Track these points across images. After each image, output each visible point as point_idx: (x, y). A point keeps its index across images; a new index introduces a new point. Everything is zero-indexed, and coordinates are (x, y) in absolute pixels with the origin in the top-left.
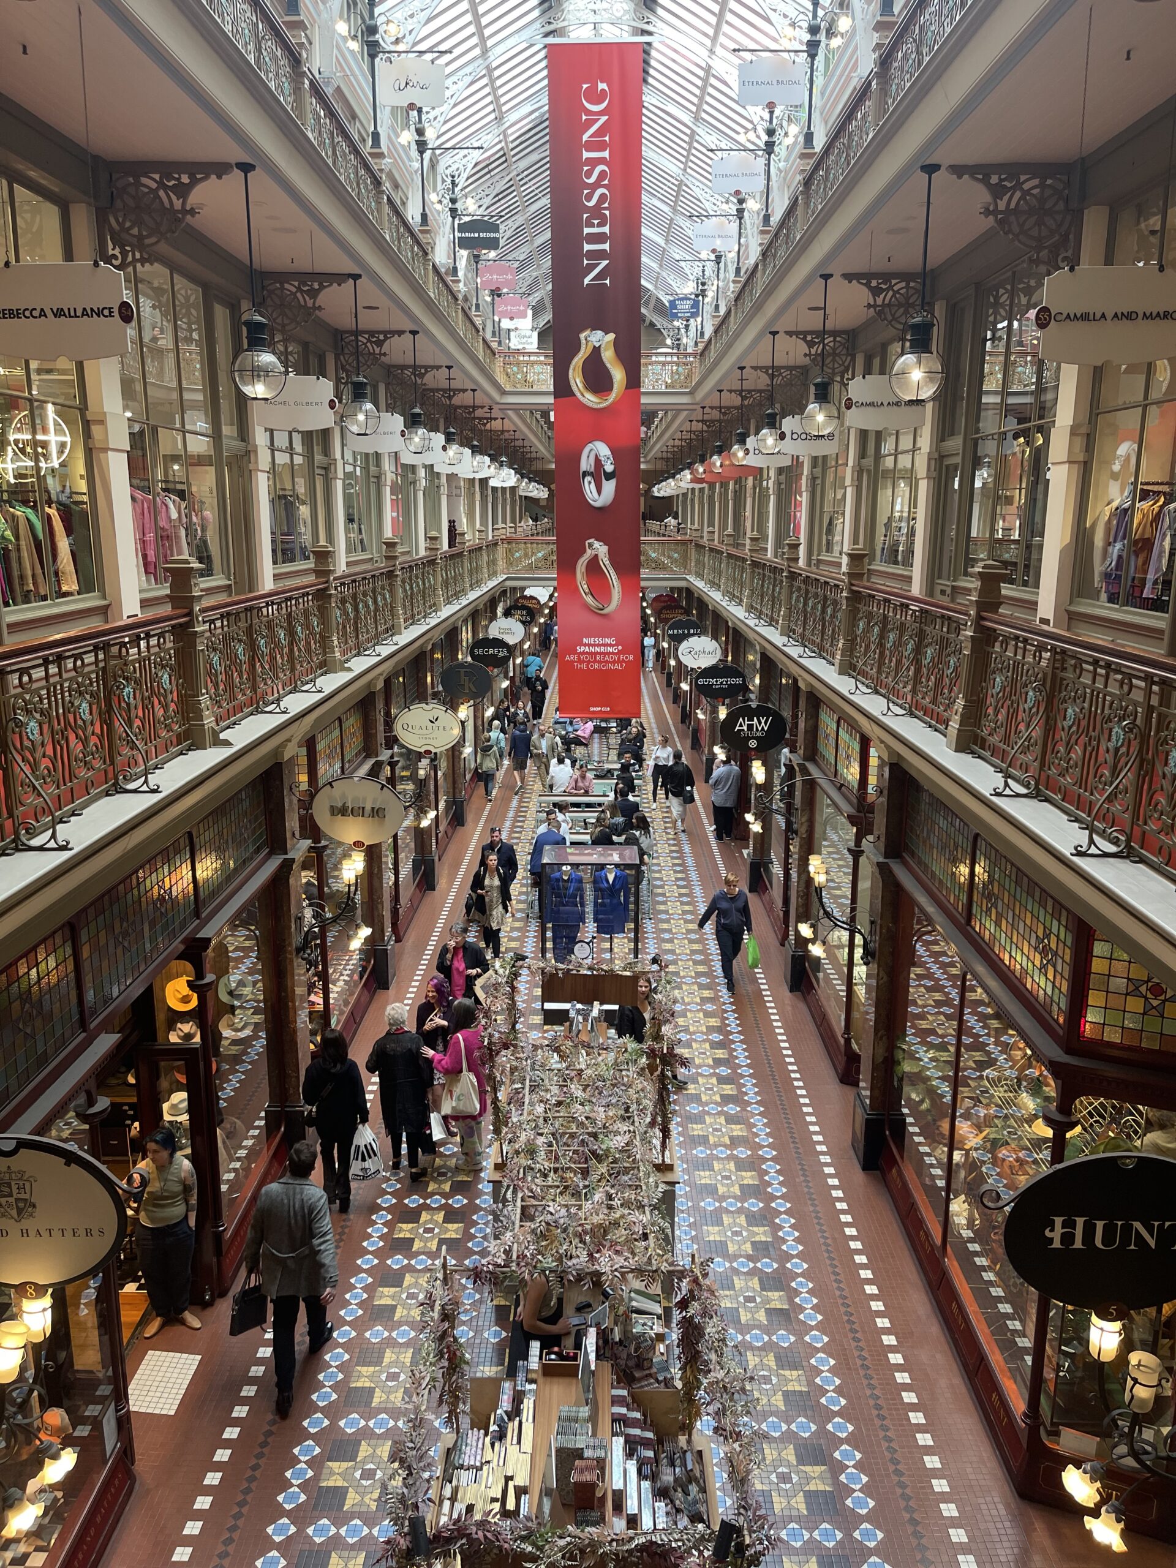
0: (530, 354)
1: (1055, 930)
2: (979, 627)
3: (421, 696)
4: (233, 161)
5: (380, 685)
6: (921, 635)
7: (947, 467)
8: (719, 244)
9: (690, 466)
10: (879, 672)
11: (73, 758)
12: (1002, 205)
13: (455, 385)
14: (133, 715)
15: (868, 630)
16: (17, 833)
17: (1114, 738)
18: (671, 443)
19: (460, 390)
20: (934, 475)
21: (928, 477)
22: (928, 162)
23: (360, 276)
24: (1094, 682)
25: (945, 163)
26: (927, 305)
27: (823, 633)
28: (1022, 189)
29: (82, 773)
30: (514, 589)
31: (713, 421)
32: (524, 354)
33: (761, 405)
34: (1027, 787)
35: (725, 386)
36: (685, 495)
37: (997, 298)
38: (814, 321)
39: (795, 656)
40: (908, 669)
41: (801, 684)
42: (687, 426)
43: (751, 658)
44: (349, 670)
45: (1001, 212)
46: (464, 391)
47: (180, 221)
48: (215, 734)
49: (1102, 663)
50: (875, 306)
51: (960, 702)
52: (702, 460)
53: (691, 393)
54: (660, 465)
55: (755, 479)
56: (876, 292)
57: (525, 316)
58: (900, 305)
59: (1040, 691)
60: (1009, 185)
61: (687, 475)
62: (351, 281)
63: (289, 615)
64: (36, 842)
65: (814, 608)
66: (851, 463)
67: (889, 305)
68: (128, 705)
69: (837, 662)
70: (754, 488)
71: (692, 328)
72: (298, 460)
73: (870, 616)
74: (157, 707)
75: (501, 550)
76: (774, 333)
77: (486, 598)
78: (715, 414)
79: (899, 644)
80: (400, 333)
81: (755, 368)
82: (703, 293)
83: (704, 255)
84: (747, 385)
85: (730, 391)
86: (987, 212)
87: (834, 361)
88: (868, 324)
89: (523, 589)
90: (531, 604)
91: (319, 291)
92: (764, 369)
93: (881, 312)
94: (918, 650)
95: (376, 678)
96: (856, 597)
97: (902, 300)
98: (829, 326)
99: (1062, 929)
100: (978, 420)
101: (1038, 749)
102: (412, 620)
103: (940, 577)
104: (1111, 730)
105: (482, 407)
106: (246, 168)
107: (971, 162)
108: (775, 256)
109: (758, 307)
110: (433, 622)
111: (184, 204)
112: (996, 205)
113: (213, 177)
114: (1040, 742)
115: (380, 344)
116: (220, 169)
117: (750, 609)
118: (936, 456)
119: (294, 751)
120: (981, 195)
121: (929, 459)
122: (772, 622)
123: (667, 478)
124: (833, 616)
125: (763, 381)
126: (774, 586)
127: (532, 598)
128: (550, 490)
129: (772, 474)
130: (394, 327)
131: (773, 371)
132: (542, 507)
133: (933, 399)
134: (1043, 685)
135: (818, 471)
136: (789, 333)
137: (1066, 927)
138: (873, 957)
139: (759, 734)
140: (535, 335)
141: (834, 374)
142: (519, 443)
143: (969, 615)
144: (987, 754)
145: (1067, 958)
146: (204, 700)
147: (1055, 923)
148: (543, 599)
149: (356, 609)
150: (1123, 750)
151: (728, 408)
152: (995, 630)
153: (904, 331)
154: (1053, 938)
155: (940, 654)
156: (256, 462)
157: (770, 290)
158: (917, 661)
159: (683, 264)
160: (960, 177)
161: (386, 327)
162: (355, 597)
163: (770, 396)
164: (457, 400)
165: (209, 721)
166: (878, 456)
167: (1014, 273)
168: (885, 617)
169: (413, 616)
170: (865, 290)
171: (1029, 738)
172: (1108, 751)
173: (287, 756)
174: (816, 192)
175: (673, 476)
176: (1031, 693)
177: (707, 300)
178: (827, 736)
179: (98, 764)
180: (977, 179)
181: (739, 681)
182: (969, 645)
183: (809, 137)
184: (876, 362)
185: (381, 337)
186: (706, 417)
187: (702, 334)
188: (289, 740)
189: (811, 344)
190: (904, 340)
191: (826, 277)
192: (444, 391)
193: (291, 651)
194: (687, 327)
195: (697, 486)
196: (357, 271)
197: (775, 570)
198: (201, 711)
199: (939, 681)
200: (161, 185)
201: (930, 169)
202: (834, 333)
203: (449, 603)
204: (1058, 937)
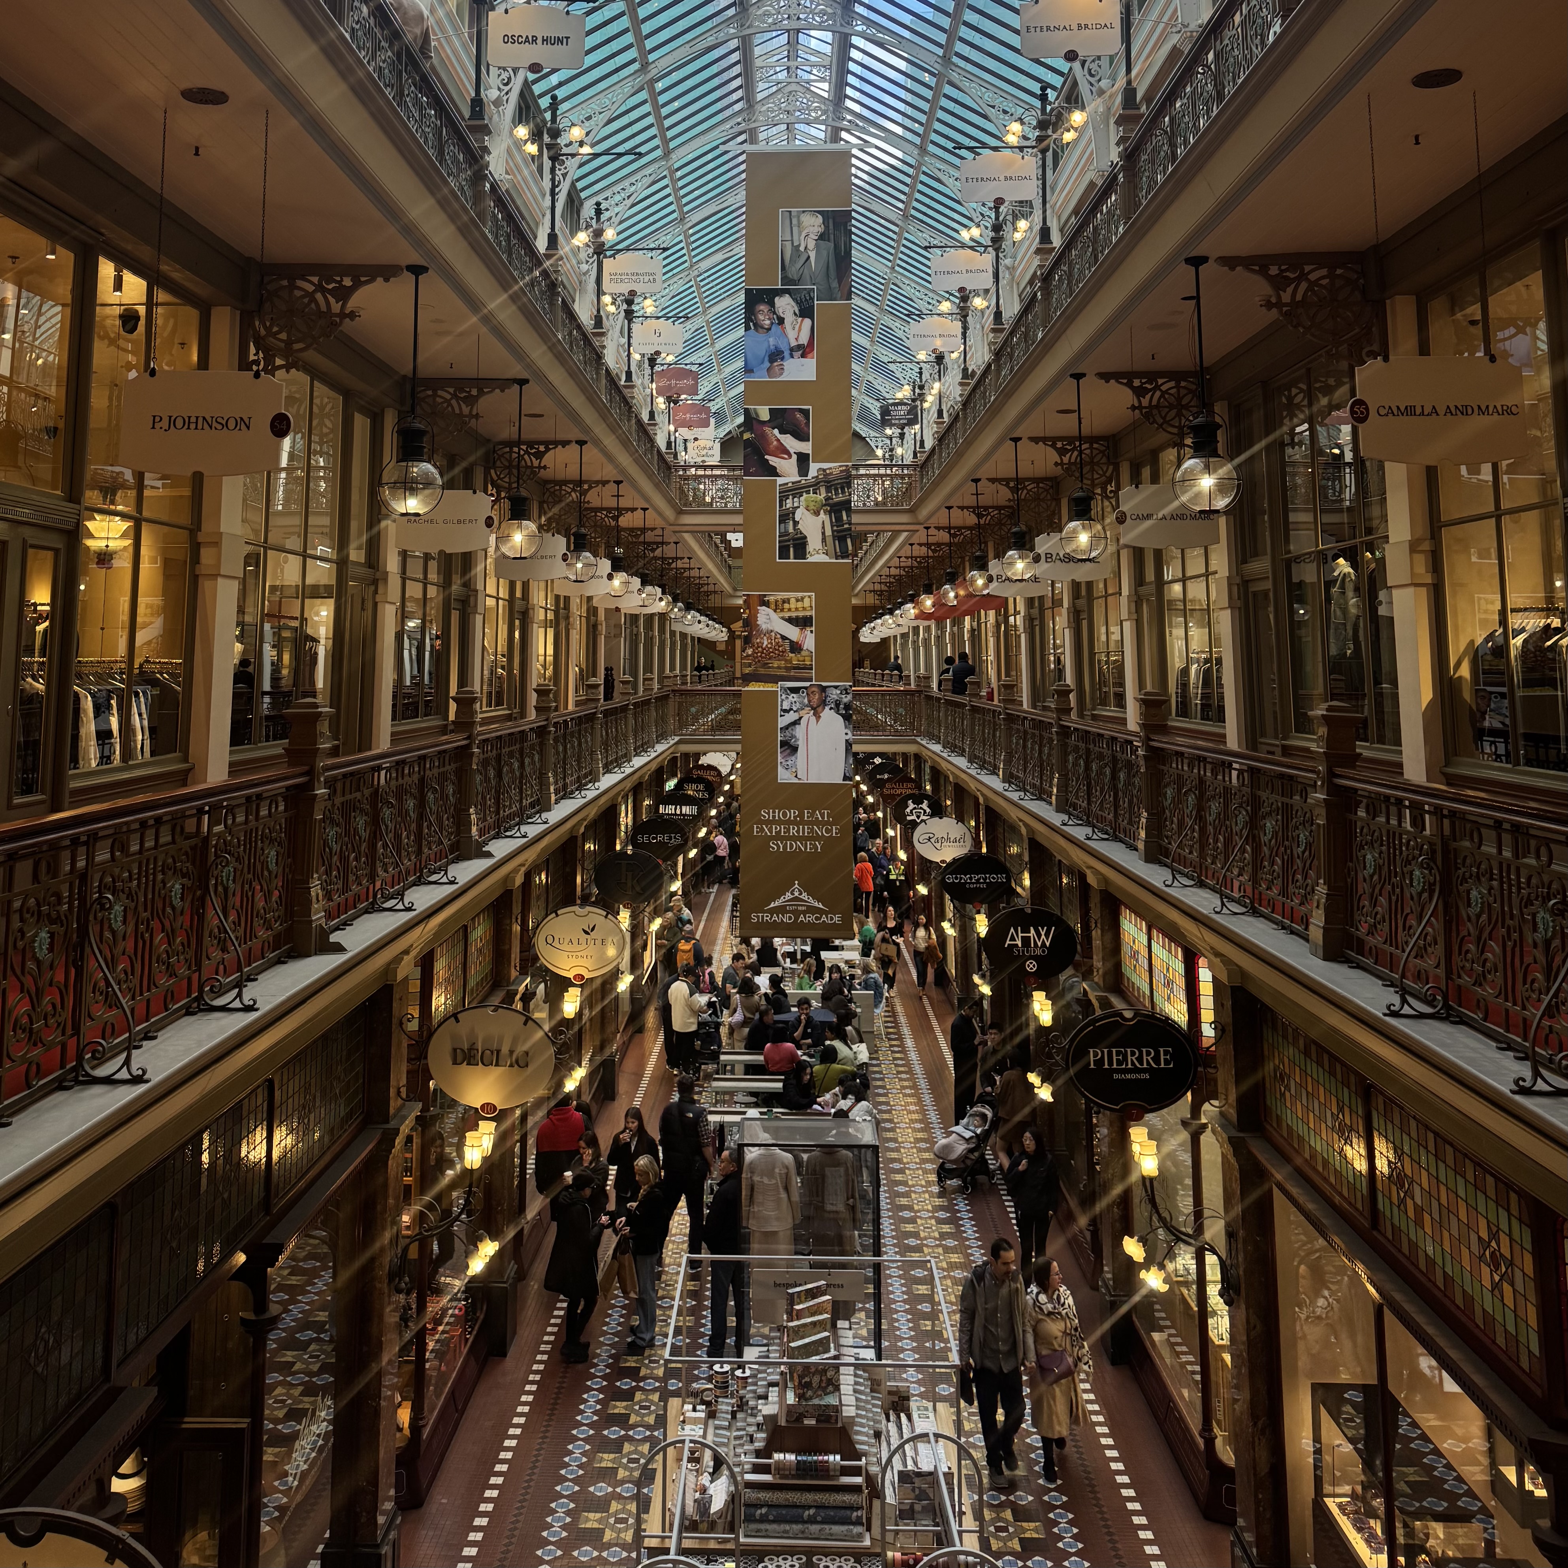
0: (712, 467)
1: (1504, 1226)
2: (1334, 790)
3: (568, 899)
4: (404, 263)
5: (519, 880)
6: (1255, 802)
7: (1255, 594)
8: (938, 344)
9: (913, 599)
10: (1202, 856)
11: (154, 959)
12: (1286, 297)
13: (624, 503)
14: (230, 904)
15: (1179, 800)
16: (80, 1058)
17: (1541, 926)
18: (886, 571)
19: (628, 510)
20: (1239, 604)
21: (1231, 606)
22: (1193, 254)
23: (526, 381)
24: (1500, 852)
25: (1213, 255)
26: (1206, 406)
27: (1116, 806)
28: (1308, 280)
29: (163, 981)
30: (686, 756)
31: (939, 544)
32: (705, 467)
33: (1000, 523)
34: (1430, 1003)
35: (955, 502)
36: (904, 636)
37: (1290, 399)
38: (1067, 426)
39: (1082, 838)
40: (1243, 851)
41: (1091, 880)
42: (907, 551)
43: (1014, 850)
44: (489, 855)
45: (1286, 305)
46: (633, 510)
47: (337, 325)
48: (325, 934)
49: (1506, 826)
50: (1140, 407)
51: (1322, 889)
52: (928, 591)
53: (912, 511)
54: (871, 600)
55: (998, 614)
56: (1139, 392)
57: (707, 425)
58: (1171, 407)
59: (1430, 869)
60: (1292, 276)
61: (910, 610)
62: (516, 387)
63: (422, 780)
64: (102, 1072)
65: (1100, 773)
66: (1125, 591)
67: (1157, 406)
68: (226, 889)
69: (1141, 845)
70: (998, 626)
71: (909, 437)
72: (432, 591)
73: (1180, 781)
74: (259, 896)
75: (672, 706)
76: (1016, 440)
77: (654, 766)
78: (944, 537)
79: (1225, 815)
80: (565, 443)
81: (992, 480)
82: (922, 397)
83: (922, 356)
84: (984, 501)
85: (962, 508)
86: (1269, 305)
87: (1092, 470)
88: (1133, 427)
89: (697, 756)
90: (710, 776)
91: (477, 398)
92: (1005, 481)
93: (1148, 414)
94: (1254, 823)
95: (516, 871)
96: (1156, 756)
97: (1172, 400)
98: (1086, 431)
99: (1515, 1223)
100: (1287, 541)
101: (1440, 948)
102: (565, 794)
103: (1263, 735)
104: (1534, 916)
105: (653, 529)
106: (417, 270)
107: (1244, 254)
108: (1011, 356)
109: (995, 410)
110: (591, 794)
111: (343, 306)
112: (1279, 297)
113: (380, 280)
114: (1441, 940)
115: (539, 455)
116: (388, 272)
117: (1009, 778)
118: (1238, 580)
119: (408, 969)
120: (1261, 288)
121: (1230, 585)
122: (1041, 795)
123: (883, 615)
124: (1128, 783)
125: (1004, 495)
126: (1041, 746)
127: (711, 768)
128: (730, 630)
129: (1021, 607)
130: (561, 436)
131: (1016, 483)
132: (721, 653)
133: (1228, 511)
134: (1433, 859)
135: (1082, 603)
136: (1035, 440)
137: (1520, 1220)
138: (1238, 1292)
139: (1039, 952)
140: (717, 446)
141: (1093, 485)
142: (695, 573)
143: (1318, 773)
144: (1369, 962)
145: (1529, 1269)
146: (316, 889)
147: (1503, 1214)
148: (725, 770)
149: (499, 775)
150: (1556, 943)
151: (959, 528)
152: (1356, 790)
153: (1182, 436)
154: (1504, 1240)
155: (1285, 827)
156: (386, 593)
157: (1007, 394)
158: (1253, 839)
159: (892, 367)
160: (1232, 269)
161: (552, 437)
162: (499, 757)
163: (1013, 512)
164: (625, 521)
165: (318, 916)
166: (1161, 583)
167: (1309, 370)
168: (1202, 781)
169: (565, 787)
170: (1129, 392)
171: (1424, 935)
172: (1535, 945)
173: (400, 976)
174: (1058, 287)
175: (891, 612)
176: (1417, 873)
177: (926, 405)
178: (1135, 955)
179: (183, 971)
180: (1253, 271)
181: (1002, 878)
182: (1323, 812)
183: (1045, 233)
184: (1146, 472)
185: (542, 448)
186: (931, 540)
187: (922, 442)
188: (406, 952)
189: (1062, 452)
190: (1181, 445)
191: (1078, 377)
192: (609, 510)
193: (420, 827)
194: (902, 436)
195: (922, 624)
196: (525, 375)
197: (1040, 725)
198: (310, 902)
199: (1289, 863)
200: (320, 288)
201: (1196, 262)
202: (1092, 439)
203: (609, 771)
204: (1510, 1235)
